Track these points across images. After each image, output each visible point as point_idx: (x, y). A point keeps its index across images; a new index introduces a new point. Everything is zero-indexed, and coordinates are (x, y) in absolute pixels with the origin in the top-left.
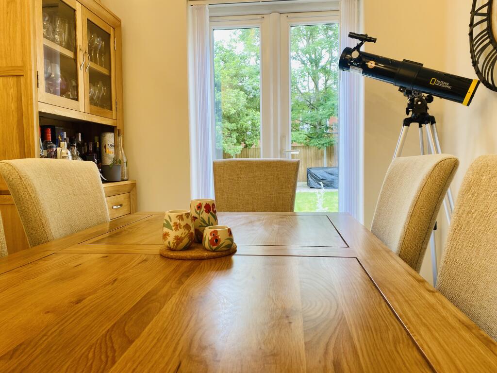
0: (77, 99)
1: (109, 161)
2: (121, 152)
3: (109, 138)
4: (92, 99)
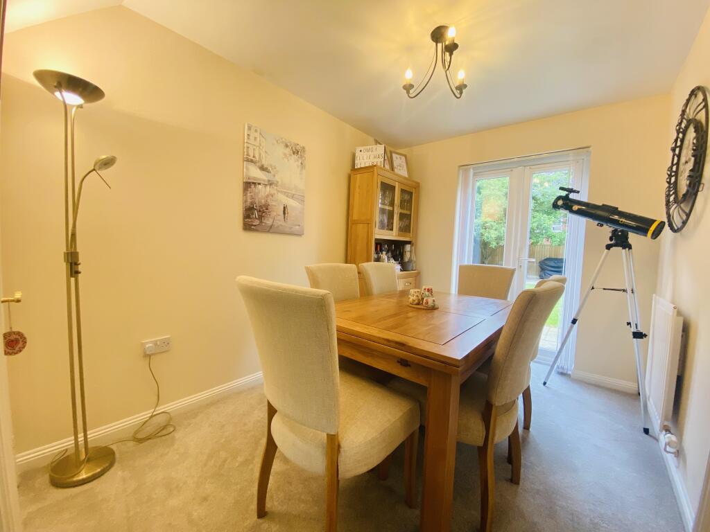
0: (392, 230)
1: (406, 259)
2: (413, 255)
3: (408, 247)
4: (400, 228)
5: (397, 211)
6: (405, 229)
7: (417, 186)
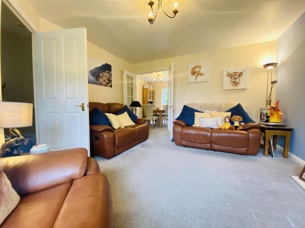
5: (151, 96)
6: (153, 99)
7: (154, 91)
